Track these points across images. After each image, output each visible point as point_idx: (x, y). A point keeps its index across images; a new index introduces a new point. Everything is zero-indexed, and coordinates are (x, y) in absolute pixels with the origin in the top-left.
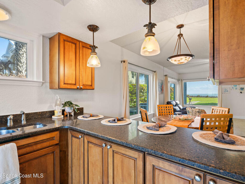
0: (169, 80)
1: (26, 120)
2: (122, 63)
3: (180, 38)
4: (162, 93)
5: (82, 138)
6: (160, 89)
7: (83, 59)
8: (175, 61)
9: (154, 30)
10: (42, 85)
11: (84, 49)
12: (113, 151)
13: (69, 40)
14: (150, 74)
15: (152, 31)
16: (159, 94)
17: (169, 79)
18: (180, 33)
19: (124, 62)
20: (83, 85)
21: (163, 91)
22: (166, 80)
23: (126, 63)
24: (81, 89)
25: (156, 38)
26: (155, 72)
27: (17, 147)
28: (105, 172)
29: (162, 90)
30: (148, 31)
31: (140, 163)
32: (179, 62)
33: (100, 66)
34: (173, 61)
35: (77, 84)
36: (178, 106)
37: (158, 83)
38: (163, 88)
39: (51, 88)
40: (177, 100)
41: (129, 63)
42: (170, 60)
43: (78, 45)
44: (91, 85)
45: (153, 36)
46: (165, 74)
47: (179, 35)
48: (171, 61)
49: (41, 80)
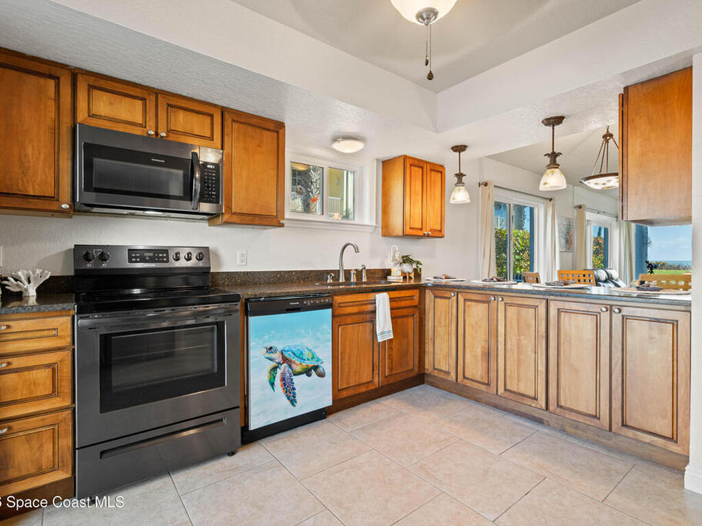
0: (587, 219)
1: (367, 278)
2: (480, 188)
3: (607, 141)
4: (568, 249)
5: (455, 298)
6: (563, 241)
7: (431, 189)
8: (596, 184)
9: (558, 160)
10: (374, 231)
11: (432, 172)
12: (506, 304)
13: (416, 163)
14: (537, 206)
15: (555, 161)
16: (560, 252)
17: (589, 216)
18: (608, 131)
19: (486, 185)
20: (431, 230)
21: (571, 244)
22: (582, 217)
23: (490, 188)
24: (428, 236)
25: (560, 170)
26: (551, 200)
27: (390, 299)
28: (494, 332)
29: (568, 242)
30: (551, 162)
31: (542, 310)
32: (604, 186)
33: (469, 201)
34: (591, 184)
35: (424, 229)
36: (613, 282)
37: (559, 226)
38: (570, 238)
39: (384, 235)
40: (611, 269)
41: (495, 186)
42: (586, 183)
43: (425, 170)
44: (440, 231)
45: (557, 168)
46: (577, 204)
47: (604, 137)
48: (588, 185)
49: (374, 224)
